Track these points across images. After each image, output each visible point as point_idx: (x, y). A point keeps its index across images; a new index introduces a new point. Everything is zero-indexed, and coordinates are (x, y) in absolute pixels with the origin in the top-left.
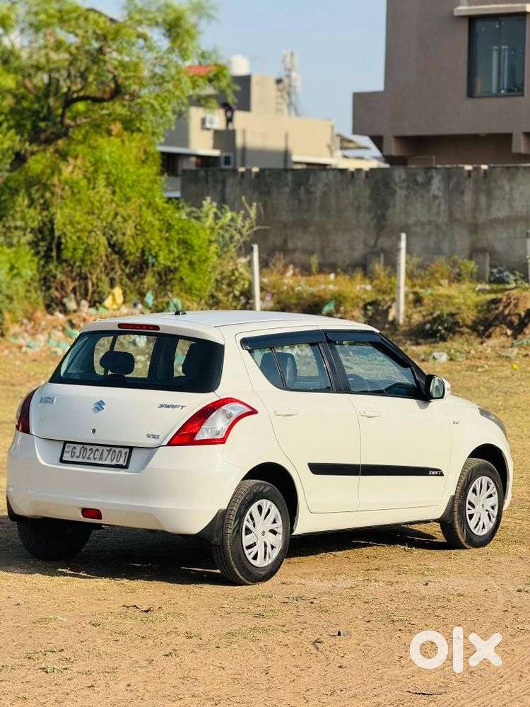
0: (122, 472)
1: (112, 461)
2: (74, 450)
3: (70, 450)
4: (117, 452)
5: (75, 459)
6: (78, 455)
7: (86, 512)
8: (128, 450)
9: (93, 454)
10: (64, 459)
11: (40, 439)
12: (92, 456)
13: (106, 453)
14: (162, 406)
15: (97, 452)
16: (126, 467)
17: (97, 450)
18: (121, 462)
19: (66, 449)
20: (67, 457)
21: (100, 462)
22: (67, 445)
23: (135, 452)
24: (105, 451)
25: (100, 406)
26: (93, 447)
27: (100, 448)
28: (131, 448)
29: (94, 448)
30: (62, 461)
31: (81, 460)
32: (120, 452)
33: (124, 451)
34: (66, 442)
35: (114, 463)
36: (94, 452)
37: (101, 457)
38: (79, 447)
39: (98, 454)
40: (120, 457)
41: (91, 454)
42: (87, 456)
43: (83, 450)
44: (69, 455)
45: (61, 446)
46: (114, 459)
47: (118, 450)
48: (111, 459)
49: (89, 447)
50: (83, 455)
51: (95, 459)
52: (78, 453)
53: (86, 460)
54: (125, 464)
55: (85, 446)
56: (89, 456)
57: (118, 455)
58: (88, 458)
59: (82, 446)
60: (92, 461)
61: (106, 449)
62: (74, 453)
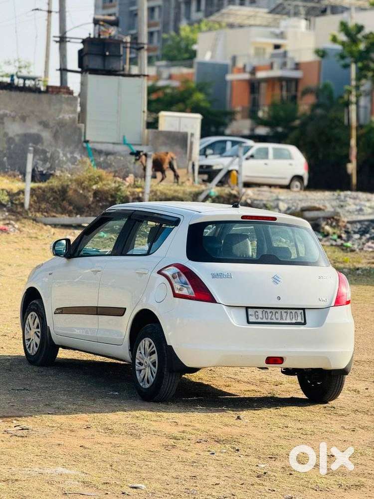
0: (302, 327)
1: (291, 320)
2: (257, 313)
3: (253, 313)
4: (293, 313)
5: (260, 320)
6: (261, 317)
8: (302, 311)
9: (273, 316)
10: (250, 320)
11: (227, 307)
13: (284, 314)
16: (305, 323)
17: (277, 312)
18: (299, 320)
19: (249, 313)
20: (252, 319)
21: (281, 322)
22: (249, 310)
23: (307, 311)
26: (272, 310)
27: (279, 311)
28: (304, 309)
29: (274, 311)
30: (249, 322)
31: (265, 321)
32: (296, 312)
33: (299, 311)
34: (247, 308)
35: (294, 321)
36: (274, 313)
37: (282, 318)
38: (260, 311)
39: (278, 315)
40: (297, 316)
41: (272, 316)
42: (269, 317)
43: (264, 313)
44: (253, 317)
45: (244, 310)
46: (293, 318)
47: (294, 311)
48: (290, 318)
49: (269, 311)
50: (266, 317)
51: (277, 319)
52: (260, 316)
53: (269, 321)
54: (303, 322)
55: (265, 310)
56: (271, 317)
57: (295, 315)
58: (271, 319)
59: (262, 310)
60: (275, 321)
61: (283, 311)
62: (258, 315)
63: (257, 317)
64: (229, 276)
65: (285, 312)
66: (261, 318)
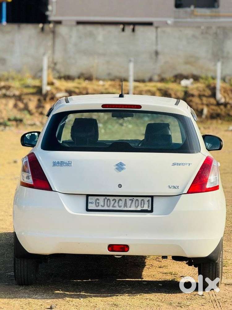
0: (148, 215)
1: (136, 207)
2: (98, 201)
3: (94, 201)
5: (100, 208)
7: (112, 247)
8: (150, 199)
10: (89, 208)
12: (116, 204)
13: (129, 202)
14: (174, 164)
15: (120, 202)
16: (151, 211)
17: (121, 200)
18: (146, 208)
19: (89, 201)
20: (92, 207)
21: (125, 209)
22: (90, 197)
23: (155, 199)
24: (127, 200)
25: (120, 167)
27: (123, 198)
28: (152, 197)
29: (117, 199)
30: (88, 210)
31: (106, 208)
32: (142, 200)
33: (146, 199)
34: (88, 196)
35: (139, 209)
36: (117, 201)
37: (125, 205)
38: (102, 199)
39: (122, 203)
40: (144, 204)
41: (115, 203)
42: (111, 205)
43: (106, 200)
44: (94, 205)
45: (84, 198)
46: (138, 205)
47: (140, 199)
48: (135, 206)
49: (111, 198)
50: (107, 204)
51: (120, 207)
52: (102, 203)
53: (111, 208)
54: (150, 209)
55: (108, 198)
56: (114, 205)
57: (141, 203)
58: (113, 206)
59: (104, 197)
60: (118, 209)
61: (128, 198)
62: (98, 203)
63: (97, 204)
64: (69, 164)
65: (130, 200)
66: (101, 206)
